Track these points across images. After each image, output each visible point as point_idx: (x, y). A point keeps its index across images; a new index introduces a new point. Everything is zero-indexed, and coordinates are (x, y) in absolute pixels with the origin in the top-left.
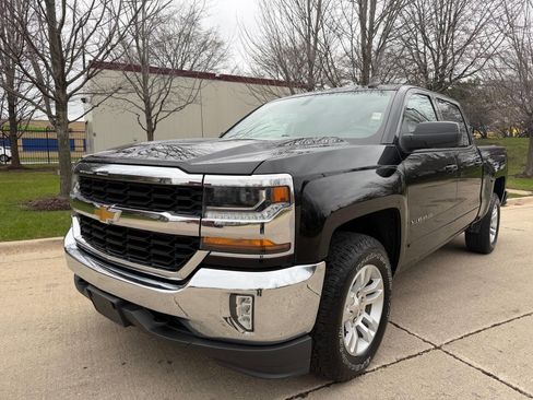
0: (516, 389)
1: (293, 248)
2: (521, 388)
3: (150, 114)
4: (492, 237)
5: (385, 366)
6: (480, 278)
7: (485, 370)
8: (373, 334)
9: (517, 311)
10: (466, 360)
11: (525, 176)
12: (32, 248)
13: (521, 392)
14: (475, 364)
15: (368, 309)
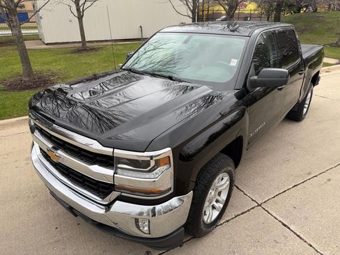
0: (298, 236)
1: (172, 189)
2: (302, 236)
3: (78, 4)
4: (305, 110)
5: (228, 221)
6: (293, 144)
7: (284, 222)
8: (222, 206)
9: (310, 174)
10: (274, 214)
11: (337, 45)
12: (13, 124)
13: (301, 238)
14: (278, 217)
15: (219, 194)
